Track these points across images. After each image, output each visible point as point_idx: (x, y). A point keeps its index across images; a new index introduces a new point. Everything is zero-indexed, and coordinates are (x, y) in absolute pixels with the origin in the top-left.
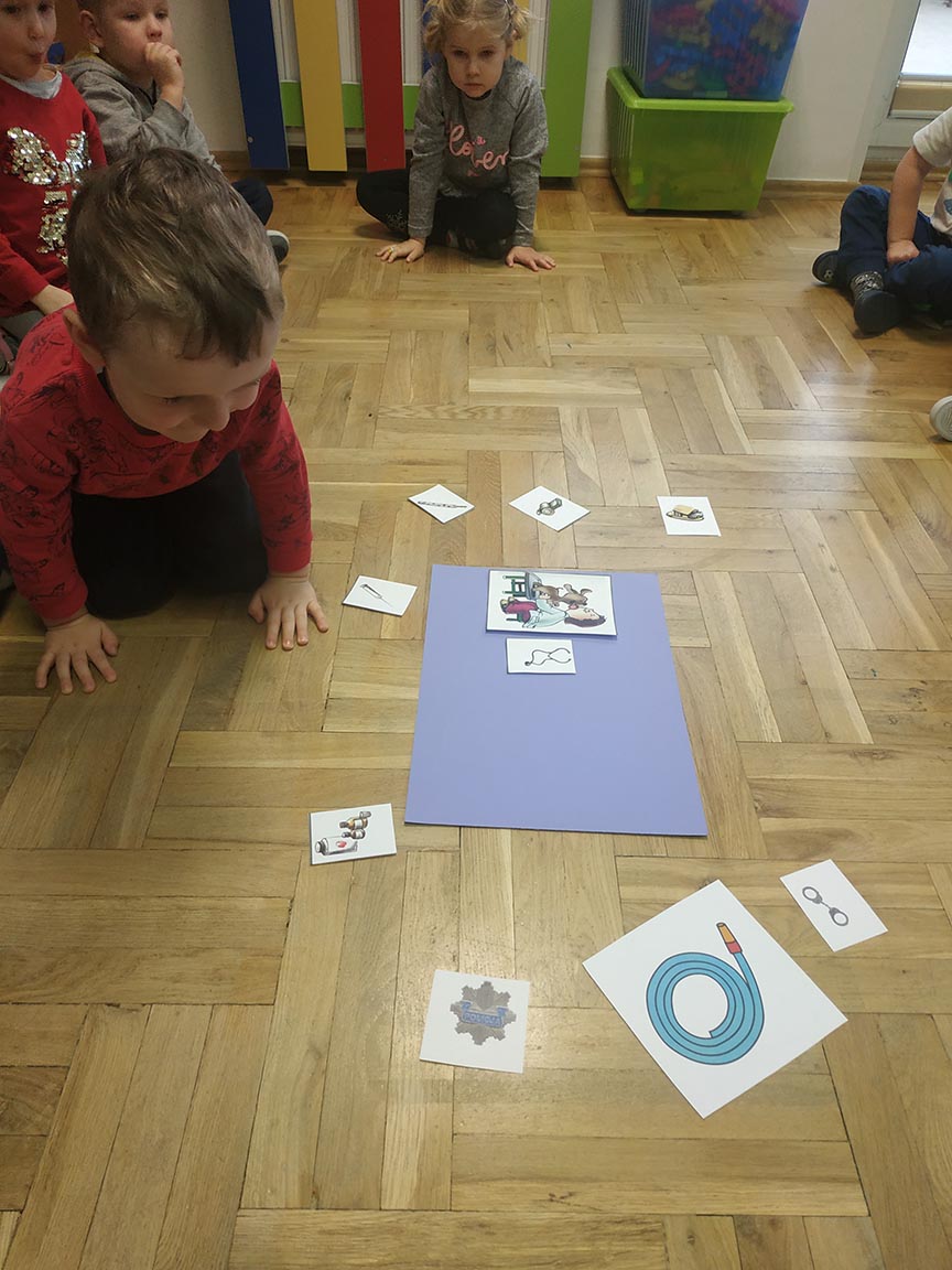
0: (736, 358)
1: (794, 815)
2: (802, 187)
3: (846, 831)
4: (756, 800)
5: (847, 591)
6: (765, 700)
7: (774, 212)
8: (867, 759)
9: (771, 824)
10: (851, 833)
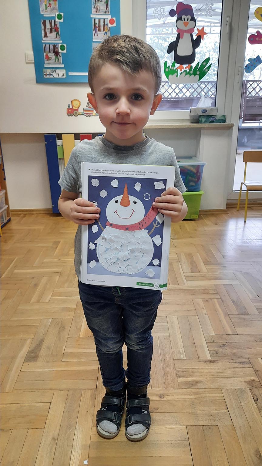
0: (185, 259)
1: (187, 378)
2: (210, 211)
3: (201, 381)
4: (177, 374)
5: (209, 320)
6: (183, 349)
7: (202, 218)
8: (209, 363)
9: (180, 380)
10: (202, 381)
